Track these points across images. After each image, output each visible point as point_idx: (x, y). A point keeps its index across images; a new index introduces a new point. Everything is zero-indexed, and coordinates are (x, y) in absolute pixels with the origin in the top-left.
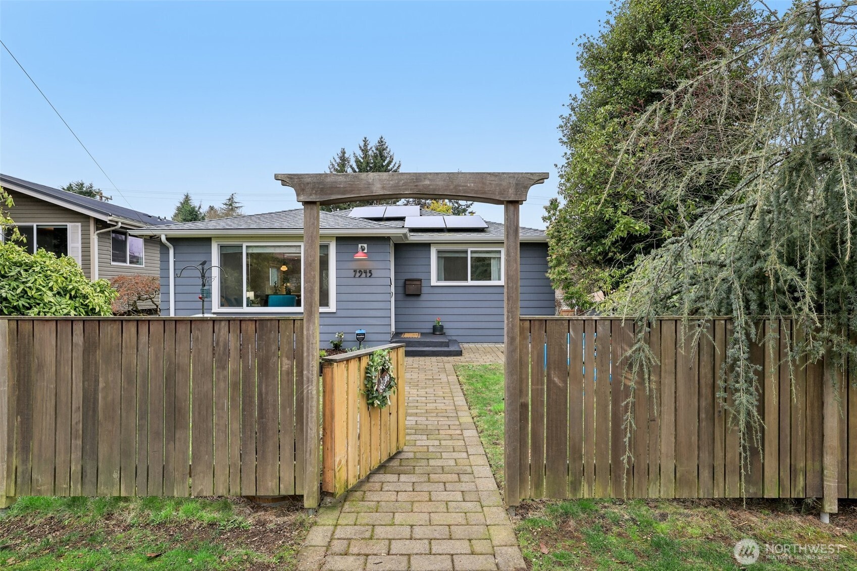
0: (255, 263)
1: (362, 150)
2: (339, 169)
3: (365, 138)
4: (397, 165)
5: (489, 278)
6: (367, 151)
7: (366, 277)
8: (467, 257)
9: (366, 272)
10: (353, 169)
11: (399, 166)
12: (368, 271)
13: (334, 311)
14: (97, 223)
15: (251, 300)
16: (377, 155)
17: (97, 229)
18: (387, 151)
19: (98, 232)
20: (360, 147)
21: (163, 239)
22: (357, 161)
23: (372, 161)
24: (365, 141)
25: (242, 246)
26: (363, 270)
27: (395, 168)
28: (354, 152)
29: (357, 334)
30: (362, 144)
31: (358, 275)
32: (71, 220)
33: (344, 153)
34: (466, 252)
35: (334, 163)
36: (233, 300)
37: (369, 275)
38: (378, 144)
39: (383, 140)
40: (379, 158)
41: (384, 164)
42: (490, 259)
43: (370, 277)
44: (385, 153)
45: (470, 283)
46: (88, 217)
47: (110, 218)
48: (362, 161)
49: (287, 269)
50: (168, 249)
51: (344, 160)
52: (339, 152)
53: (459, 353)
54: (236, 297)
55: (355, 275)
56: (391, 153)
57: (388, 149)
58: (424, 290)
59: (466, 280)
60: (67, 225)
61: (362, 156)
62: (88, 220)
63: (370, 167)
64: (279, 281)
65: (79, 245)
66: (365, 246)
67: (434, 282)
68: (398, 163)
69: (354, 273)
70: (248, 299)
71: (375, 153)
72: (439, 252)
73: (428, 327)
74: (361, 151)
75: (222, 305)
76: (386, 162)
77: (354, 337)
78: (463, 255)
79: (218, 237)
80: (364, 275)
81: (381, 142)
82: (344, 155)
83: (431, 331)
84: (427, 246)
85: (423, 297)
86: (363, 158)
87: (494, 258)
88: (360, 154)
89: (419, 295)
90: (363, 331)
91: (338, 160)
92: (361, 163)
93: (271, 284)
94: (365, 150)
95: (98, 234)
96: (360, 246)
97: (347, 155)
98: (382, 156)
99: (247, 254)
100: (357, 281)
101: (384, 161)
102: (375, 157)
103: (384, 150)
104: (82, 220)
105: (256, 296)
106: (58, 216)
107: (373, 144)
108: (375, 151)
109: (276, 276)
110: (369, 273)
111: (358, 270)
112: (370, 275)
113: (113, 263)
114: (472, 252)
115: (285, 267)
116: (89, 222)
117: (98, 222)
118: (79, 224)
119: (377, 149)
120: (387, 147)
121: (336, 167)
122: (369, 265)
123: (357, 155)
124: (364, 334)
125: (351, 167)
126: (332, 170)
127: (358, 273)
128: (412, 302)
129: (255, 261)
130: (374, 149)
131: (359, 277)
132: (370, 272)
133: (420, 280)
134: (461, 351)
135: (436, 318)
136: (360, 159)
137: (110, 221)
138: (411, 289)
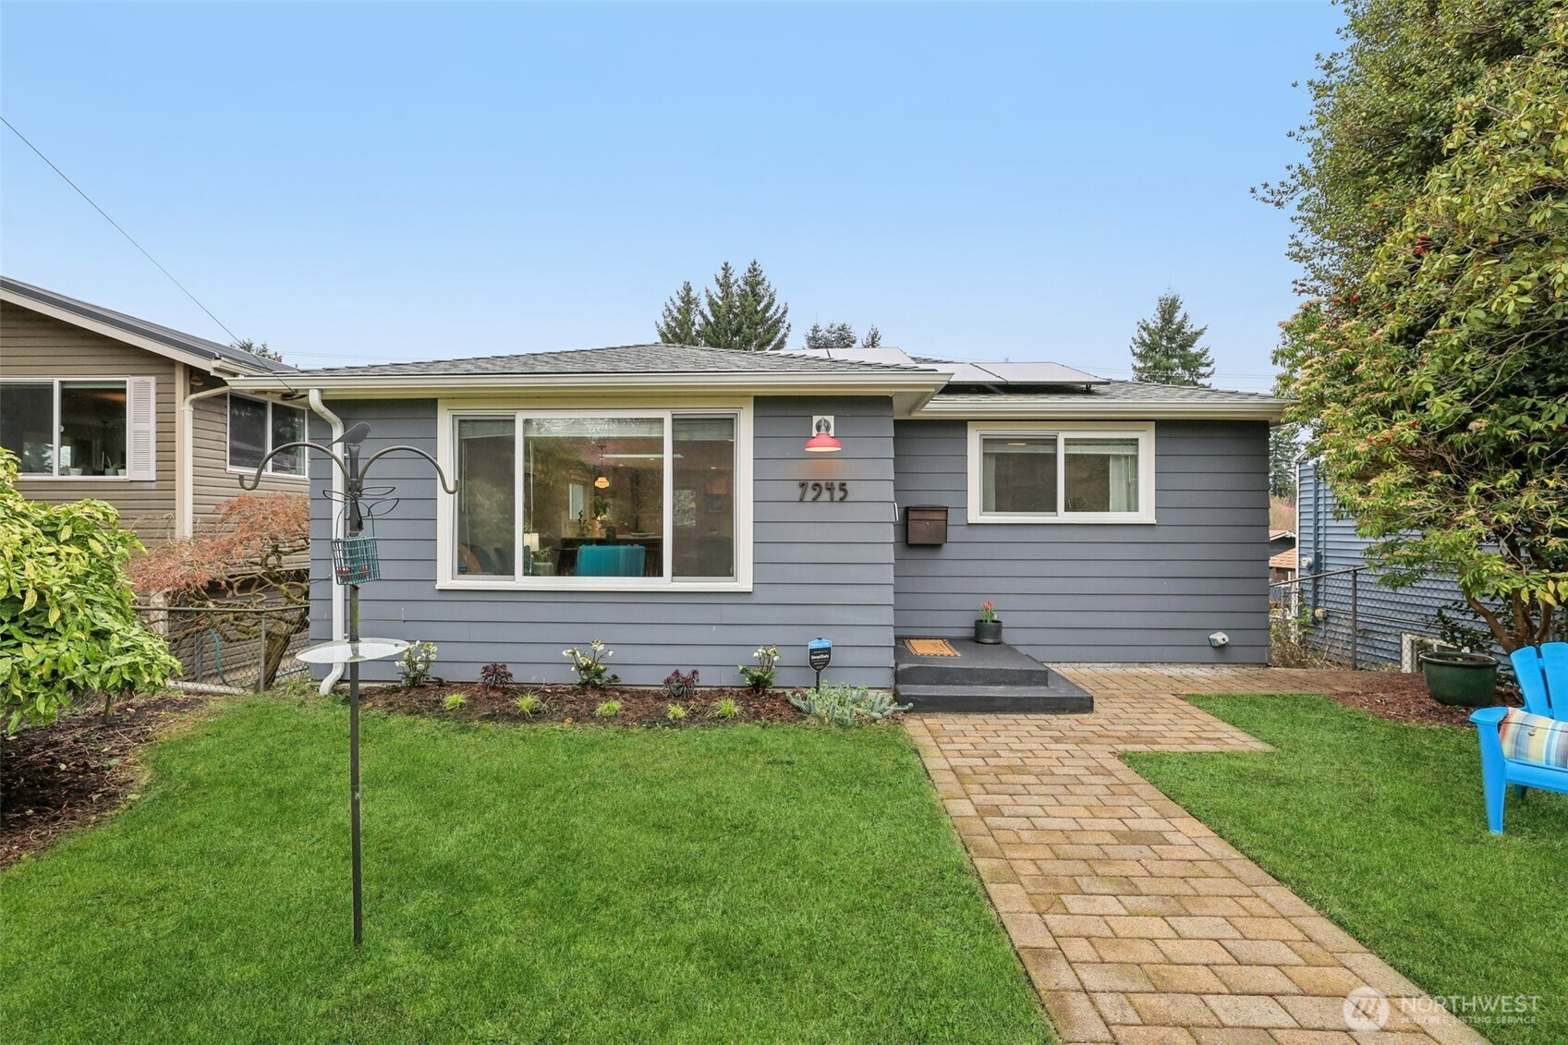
0: (541, 472)
1: (721, 285)
2: (680, 317)
3: (726, 264)
4: (781, 311)
5: (1103, 506)
6: (729, 287)
7: (832, 500)
8: (1055, 456)
9: (830, 489)
10: (704, 317)
11: (785, 312)
12: (836, 485)
13: (748, 587)
14: (191, 377)
15: (534, 553)
16: (747, 293)
17: (193, 390)
18: (765, 286)
19: (194, 396)
20: (717, 280)
21: (314, 399)
22: (712, 304)
23: (738, 304)
24: (726, 269)
25: (513, 421)
26: (823, 483)
27: (779, 315)
28: (705, 287)
29: (812, 651)
30: (720, 274)
31: (810, 494)
32: (134, 370)
33: (688, 290)
34: (1054, 442)
35: (672, 307)
36: (492, 554)
37: (838, 495)
38: (748, 274)
39: (756, 266)
40: (750, 298)
41: (759, 309)
42: (1106, 458)
43: (842, 500)
44: (760, 290)
45: (1063, 516)
46: (171, 363)
47: (217, 364)
48: (720, 303)
49: (607, 485)
50: (328, 427)
51: (688, 301)
52: (681, 289)
53: (1084, 705)
54: (499, 545)
55: (803, 494)
56: (772, 290)
57: (766, 283)
58: (953, 533)
59: (1053, 508)
60: (125, 382)
61: (721, 295)
62: (168, 370)
63: (734, 313)
64: (588, 511)
65: (151, 427)
66: (831, 419)
67: (975, 514)
68: (782, 306)
69: (799, 491)
70: (526, 549)
71: (742, 291)
72: (986, 441)
73: (962, 624)
74: (718, 286)
75: (463, 570)
76: (762, 305)
77: (802, 657)
78: (1048, 450)
79: (455, 397)
80: (825, 495)
81: (754, 270)
82: (688, 294)
83: (971, 633)
84: (958, 426)
85: (948, 551)
86: (722, 299)
87: (1117, 457)
88: (716, 291)
89: (937, 546)
90: (826, 644)
91: (679, 303)
92: (719, 307)
93: (573, 515)
94: (725, 285)
95: (195, 403)
96: (816, 419)
97: (693, 294)
98: (755, 294)
99: (527, 441)
100: (808, 511)
101: (759, 303)
102: (744, 296)
103: (758, 284)
104: (159, 370)
105: (543, 542)
106: (109, 360)
107: (739, 273)
108: (743, 287)
109: (581, 499)
110: (838, 490)
111: (811, 483)
112: (841, 494)
113: (230, 468)
114: (1068, 442)
115: (604, 479)
116: (174, 374)
117: (193, 373)
118: (152, 380)
119: (746, 284)
120: (764, 280)
121: (676, 314)
122: (840, 471)
123: (712, 293)
124: (827, 651)
125: (701, 313)
126: (669, 319)
127: (810, 489)
128: (921, 564)
129: (540, 467)
130: (741, 282)
131: (814, 500)
132: (843, 487)
133: (945, 510)
134: (1091, 699)
135: (980, 602)
136: (717, 299)
137: (216, 369)
138: (920, 532)
